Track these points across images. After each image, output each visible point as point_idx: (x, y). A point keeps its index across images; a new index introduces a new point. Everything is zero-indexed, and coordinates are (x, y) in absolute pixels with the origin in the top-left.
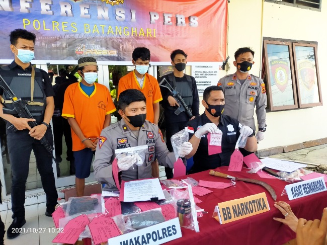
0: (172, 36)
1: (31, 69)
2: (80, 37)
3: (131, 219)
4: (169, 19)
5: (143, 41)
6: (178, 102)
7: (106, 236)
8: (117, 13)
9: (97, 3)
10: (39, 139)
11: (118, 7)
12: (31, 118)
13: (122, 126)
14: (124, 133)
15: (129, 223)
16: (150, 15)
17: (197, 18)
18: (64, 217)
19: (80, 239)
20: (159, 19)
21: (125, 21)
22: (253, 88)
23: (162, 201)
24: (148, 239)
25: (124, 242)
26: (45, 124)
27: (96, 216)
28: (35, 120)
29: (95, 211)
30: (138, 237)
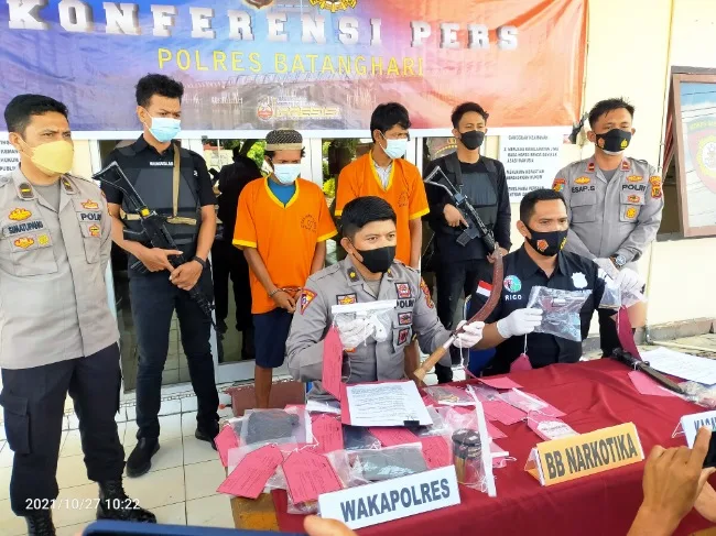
0: (459, 73)
1: (173, 152)
2: (266, 82)
3: (361, 460)
4: (454, 36)
5: (393, 86)
6: (466, 217)
7: (314, 489)
8: (343, 28)
9: (301, 7)
10: (188, 288)
11: (345, 14)
12: (173, 248)
13: (346, 271)
14: (350, 284)
15: (358, 468)
16: (413, 29)
17: (514, 30)
18: (237, 445)
19: (267, 491)
20: (432, 36)
21: (359, 43)
22: (634, 187)
23: (424, 428)
24: (394, 501)
25: (348, 503)
26: (199, 260)
27: (297, 449)
28: (181, 253)
29: (294, 439)
30: (375, 497)
